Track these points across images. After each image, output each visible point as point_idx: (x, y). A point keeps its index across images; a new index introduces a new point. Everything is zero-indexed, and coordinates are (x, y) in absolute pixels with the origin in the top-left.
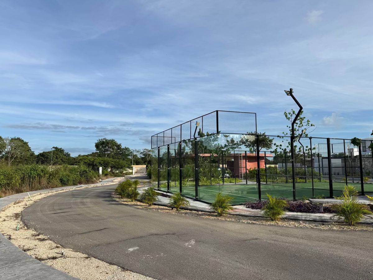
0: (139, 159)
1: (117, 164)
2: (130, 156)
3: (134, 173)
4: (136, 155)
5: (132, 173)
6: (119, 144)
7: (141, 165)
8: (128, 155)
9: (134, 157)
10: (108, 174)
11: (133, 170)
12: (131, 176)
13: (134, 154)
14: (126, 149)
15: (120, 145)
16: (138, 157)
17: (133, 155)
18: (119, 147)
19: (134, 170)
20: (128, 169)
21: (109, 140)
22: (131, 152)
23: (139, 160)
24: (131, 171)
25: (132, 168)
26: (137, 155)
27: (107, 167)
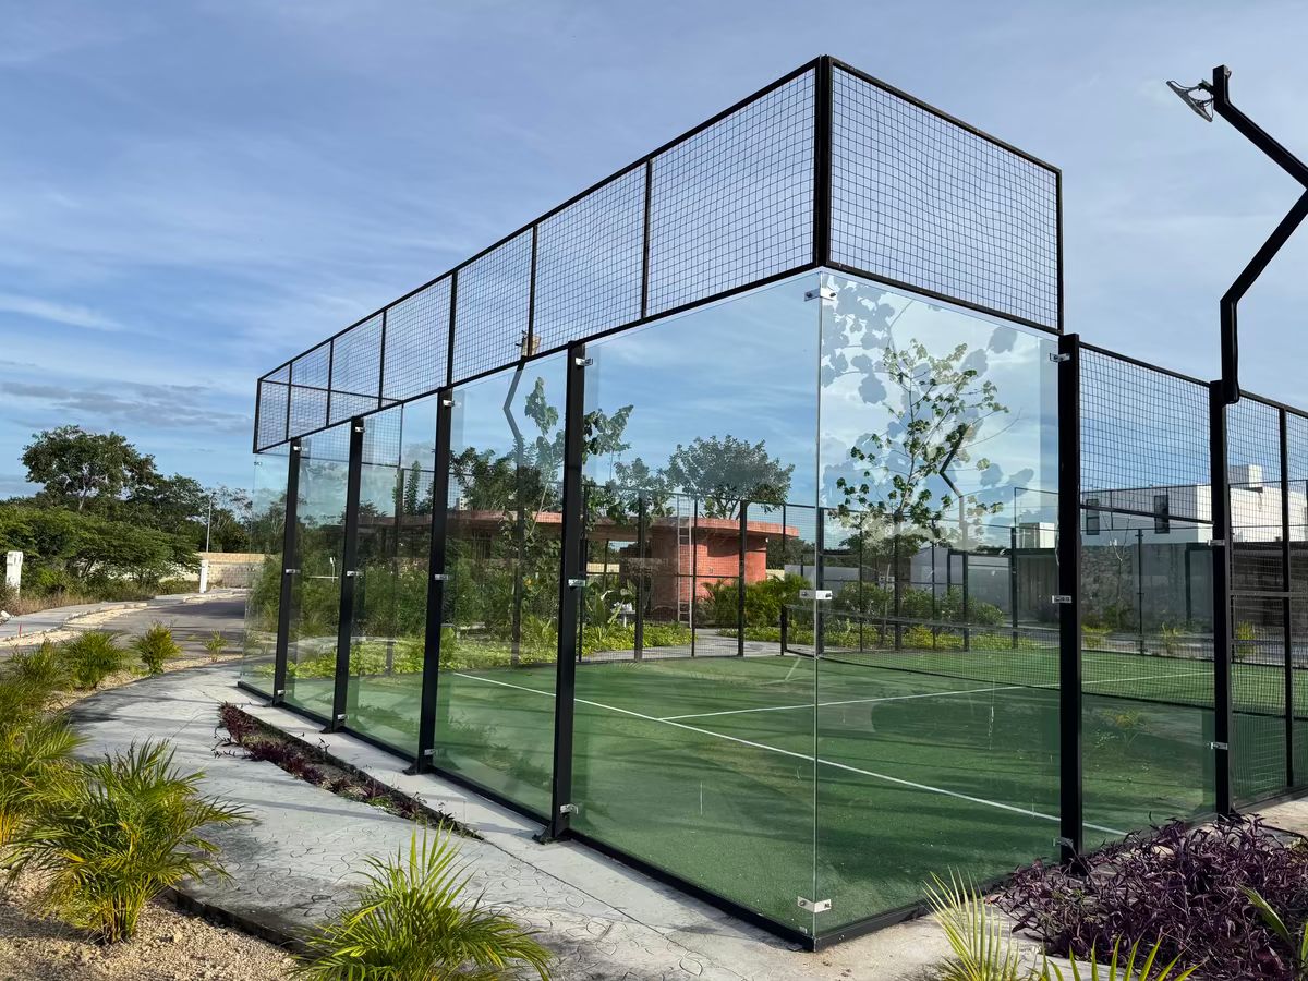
0: (239, 527)
1: (115, 543)
2: (200, 515)
3: (203, 587)
4: (226, 514)
5: (195, 586)
6: (142, 457)
7: (246, 551)
8: (193, 510)
9: (215, 519)
10: (63, 588)
11: (199, 572)
12: (186, 598)
13: (218, 507)
14: (182, 482)
15: (147, 461)
16: (237, 520)
17: (214, 511)
18: (141, 468)
19: (205, 571)
20: (178, 567)
21: (95, 440)
22: (202, 498)
23: (237, 534)
24: (192, 577)
25: (197, 562)
26: (231, 511)
27: (55, 553)
